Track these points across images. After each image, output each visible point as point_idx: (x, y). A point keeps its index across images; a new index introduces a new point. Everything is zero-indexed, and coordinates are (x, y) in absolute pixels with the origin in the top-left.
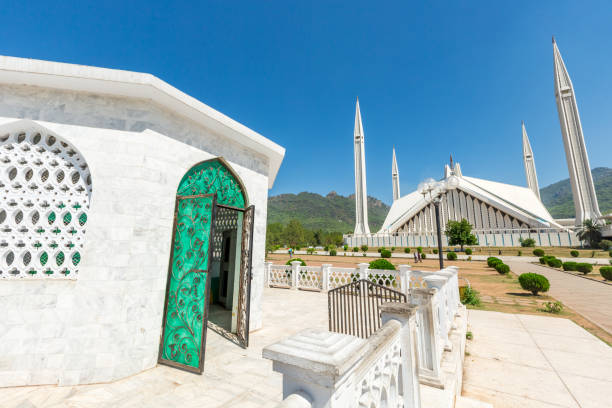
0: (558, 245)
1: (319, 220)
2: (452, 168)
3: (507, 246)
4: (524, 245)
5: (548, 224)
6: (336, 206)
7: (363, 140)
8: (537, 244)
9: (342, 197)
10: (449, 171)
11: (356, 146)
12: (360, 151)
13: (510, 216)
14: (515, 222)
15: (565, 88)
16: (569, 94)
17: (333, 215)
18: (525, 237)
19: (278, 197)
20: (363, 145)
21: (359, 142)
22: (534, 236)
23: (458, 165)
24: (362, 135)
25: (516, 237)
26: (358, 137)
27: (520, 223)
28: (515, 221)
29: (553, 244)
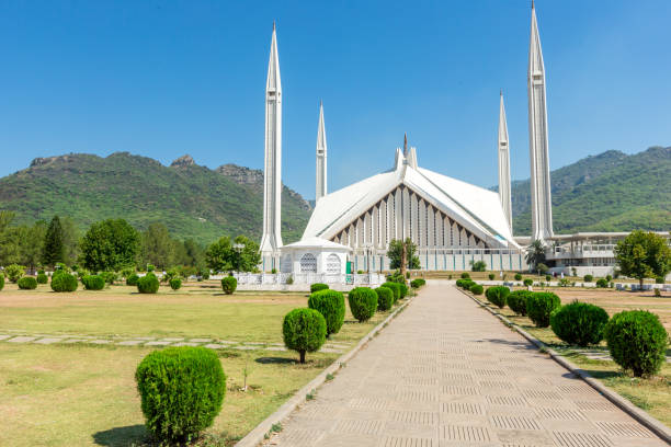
0: (509, 269)
1: (157, 215)
2: (405, 154)
3: (457, 269)
4: (474, 269)
5: (505, 243)
6: (192, 187)
7: (279, 99)
8: (488, 268)
9: (205, 169)
10: (401, 157)
11: (269, 108)
12: (275, 116)
13: (467, 231)
14: (472, 239)
15: (537, 73)
16: (539, 82)
17: (186, 206)
18: (477, 258)
19: (61, 159)
20: (279, 106)
21: (273, 102)
22: (487, 259)
23: (413, 151)
24: (279, 90)
25: (468, 258)
26: (271, 93)
27: (478, 240)
28: (472, 237)
29: (505, 268)
